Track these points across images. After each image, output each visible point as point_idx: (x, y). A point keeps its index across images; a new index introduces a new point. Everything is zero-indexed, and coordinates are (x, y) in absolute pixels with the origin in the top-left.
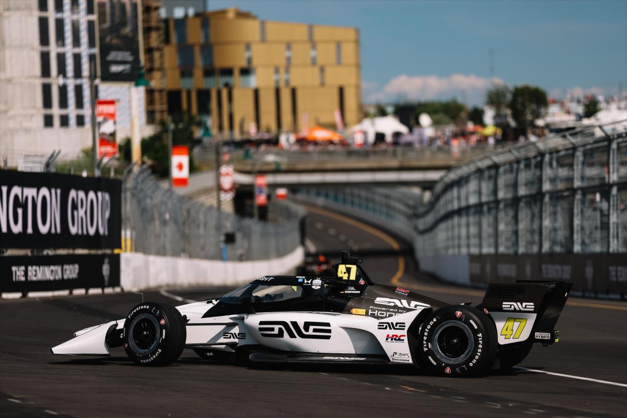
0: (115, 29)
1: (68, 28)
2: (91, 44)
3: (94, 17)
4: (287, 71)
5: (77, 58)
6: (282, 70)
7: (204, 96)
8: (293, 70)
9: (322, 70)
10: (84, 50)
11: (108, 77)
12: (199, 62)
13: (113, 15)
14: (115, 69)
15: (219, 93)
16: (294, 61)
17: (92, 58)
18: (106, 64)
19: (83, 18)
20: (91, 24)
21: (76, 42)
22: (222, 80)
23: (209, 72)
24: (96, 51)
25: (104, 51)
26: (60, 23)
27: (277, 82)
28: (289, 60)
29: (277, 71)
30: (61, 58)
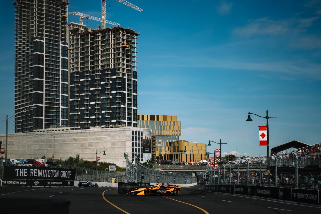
0: (146, 144)
1: (137, 144)
2: (142, 147)
3: (143, 142)
4: (192, 151)
5: (139, 149)
6: (191, 151)
7: (177, 155)
8: (193, 151)
9: (199, 151)
10: (140, 148)
11: (145, 152)
12: (177, 149)
13: (146, 142)
14: (146, 151)
15: (180, 155)
16: (193, 150)
17: (142, 149)
18: (144, 150)
19: (140, 142)
20: (142, 143)
21: (139, 146)
22: (180, 153)
23: (178, 151)
24: (143, 148)
25: (144, 148)
26: (136, 143)
27: (190, 153)
28: (193, 149)
29: (190, 151)
30: (136, 149)
